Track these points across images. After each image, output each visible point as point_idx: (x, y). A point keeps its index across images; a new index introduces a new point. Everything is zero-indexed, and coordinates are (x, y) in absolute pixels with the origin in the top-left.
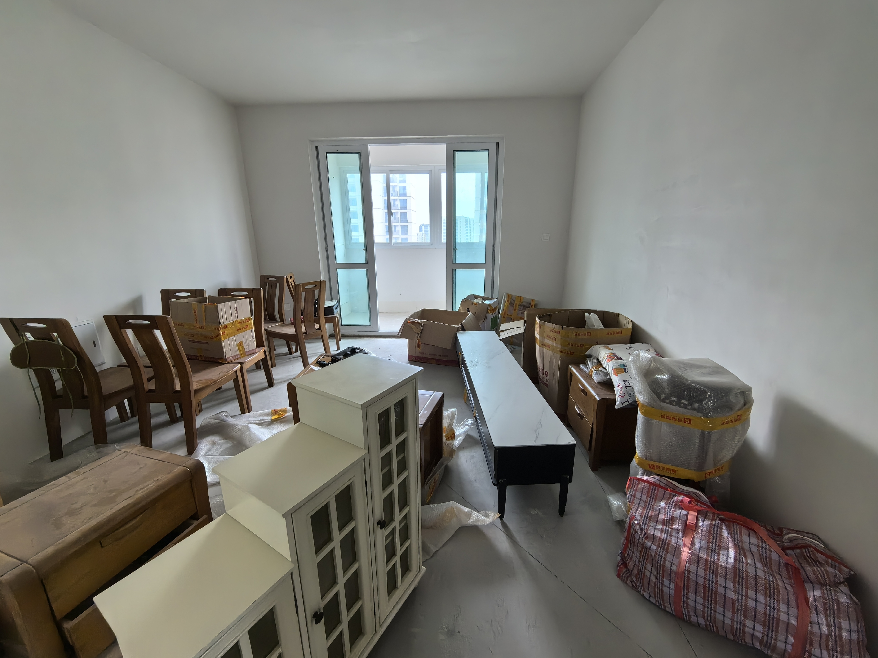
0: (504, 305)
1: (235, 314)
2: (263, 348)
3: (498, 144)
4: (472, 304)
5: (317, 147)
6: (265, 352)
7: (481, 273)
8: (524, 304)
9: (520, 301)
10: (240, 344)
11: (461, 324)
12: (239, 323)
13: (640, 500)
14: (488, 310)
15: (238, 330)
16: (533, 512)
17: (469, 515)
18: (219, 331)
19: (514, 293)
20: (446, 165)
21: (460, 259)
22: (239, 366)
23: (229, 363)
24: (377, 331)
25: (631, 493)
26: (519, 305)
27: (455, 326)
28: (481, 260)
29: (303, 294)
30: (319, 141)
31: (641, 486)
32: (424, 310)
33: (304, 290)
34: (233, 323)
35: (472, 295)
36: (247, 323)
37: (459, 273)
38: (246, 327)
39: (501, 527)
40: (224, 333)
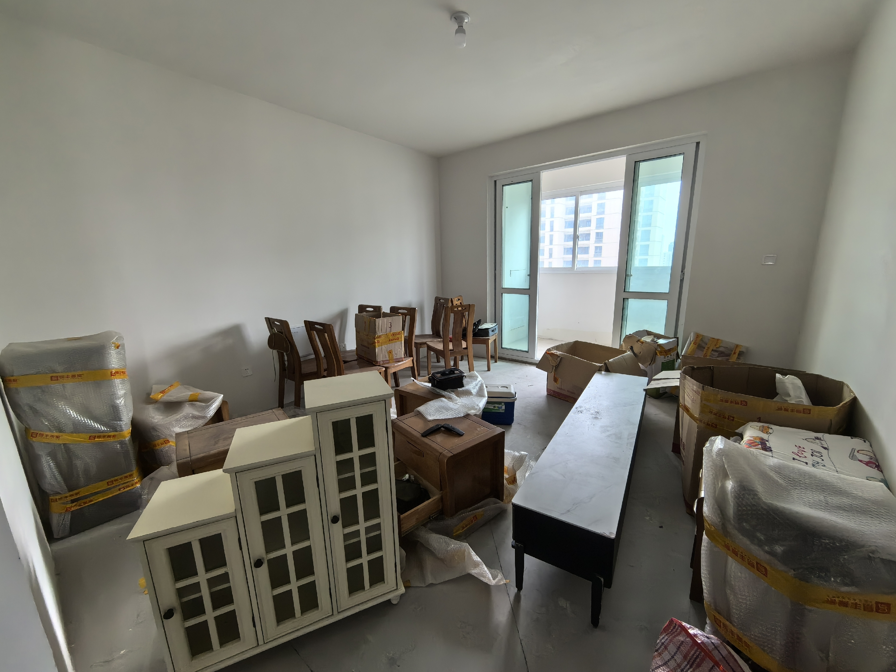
0: (688, 347)
1: (389, 327)
2: (412, 358)
3: (698, 144)
4: (637, 342)
5: (495, 182)
6: (413, 360)
7: (663, 305)
8: (721, 349)
9: (715, 345)
10: (390, 352)
11: (605, 364)
12: (391, 335)
13: (671, 657)
14: (657, 351)
15: (390, 340)
16: (563, 603)
17: (476, 565)
18: (375, 340)
19: (708, 333)
20: (624, 180)
21: (634, 286)
22: (384, 369)
23: (379, 366)
24: (533, 358)
25: (663, 641)
26: (713, 350)
27: (596, 364)
28: (665, 289)
29: (452, 315)
30: (497, 176)
31: (681, 638)
32: (576, 343)
33: (453, 312)
34: (386, 334)
35: (644, 330)
36: (398, 336)
37: (633, 304)
38: (398, 339)
39: (512, 597)
40: (378, 342)
